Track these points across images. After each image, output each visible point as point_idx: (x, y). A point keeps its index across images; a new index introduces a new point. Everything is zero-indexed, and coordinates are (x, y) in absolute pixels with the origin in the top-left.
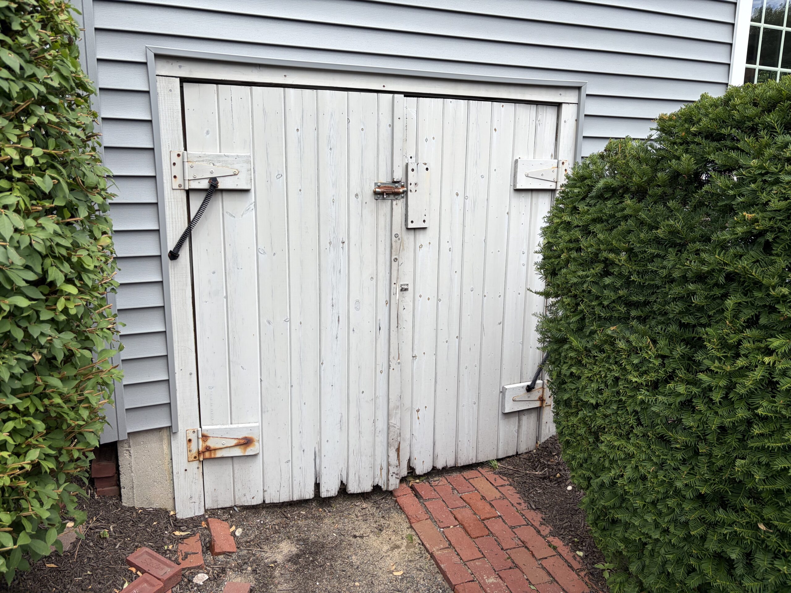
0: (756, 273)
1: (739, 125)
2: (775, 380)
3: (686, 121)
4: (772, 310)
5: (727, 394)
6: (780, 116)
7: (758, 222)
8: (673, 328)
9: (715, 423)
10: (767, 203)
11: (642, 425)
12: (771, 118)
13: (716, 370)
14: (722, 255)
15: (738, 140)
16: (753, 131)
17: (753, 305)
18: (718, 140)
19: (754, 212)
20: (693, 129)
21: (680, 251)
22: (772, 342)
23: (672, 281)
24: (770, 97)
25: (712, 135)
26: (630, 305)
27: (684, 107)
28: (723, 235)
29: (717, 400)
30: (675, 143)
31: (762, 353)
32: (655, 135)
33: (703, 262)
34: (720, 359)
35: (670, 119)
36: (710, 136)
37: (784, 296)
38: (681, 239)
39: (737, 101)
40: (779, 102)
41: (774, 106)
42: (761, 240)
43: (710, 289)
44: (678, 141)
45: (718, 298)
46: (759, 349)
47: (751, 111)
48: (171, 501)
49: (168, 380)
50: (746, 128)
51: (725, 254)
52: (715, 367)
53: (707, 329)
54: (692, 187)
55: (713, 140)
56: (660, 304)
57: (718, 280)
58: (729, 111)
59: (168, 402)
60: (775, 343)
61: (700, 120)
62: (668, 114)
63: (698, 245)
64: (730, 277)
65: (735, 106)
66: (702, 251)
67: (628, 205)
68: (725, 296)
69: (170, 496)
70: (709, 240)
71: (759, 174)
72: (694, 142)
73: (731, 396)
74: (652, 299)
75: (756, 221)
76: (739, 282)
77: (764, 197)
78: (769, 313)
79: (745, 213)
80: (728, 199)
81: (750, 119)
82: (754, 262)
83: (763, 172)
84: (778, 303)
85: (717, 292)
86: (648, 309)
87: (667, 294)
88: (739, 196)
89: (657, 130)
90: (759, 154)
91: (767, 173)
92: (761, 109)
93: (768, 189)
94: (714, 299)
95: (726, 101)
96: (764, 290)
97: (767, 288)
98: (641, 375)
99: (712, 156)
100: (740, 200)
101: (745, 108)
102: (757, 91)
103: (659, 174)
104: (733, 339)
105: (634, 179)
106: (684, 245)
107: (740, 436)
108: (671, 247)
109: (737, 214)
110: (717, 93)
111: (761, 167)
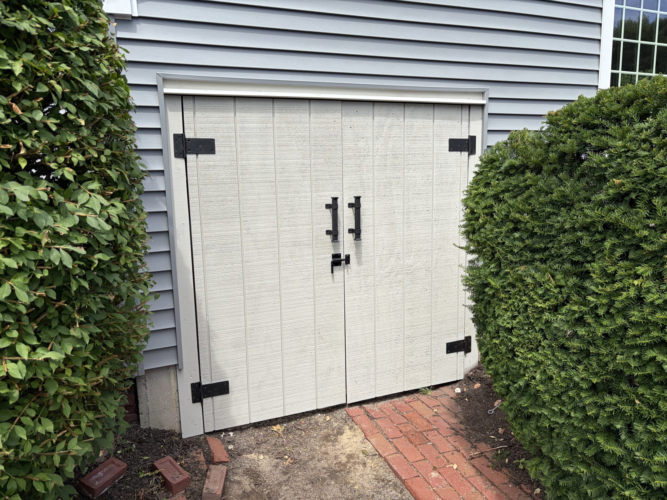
0: (624, 221)
1: (608, 117)
2: (642, 296)
3: (568, 115)
4: (638, 247)
5: (609, 310)
6: (636, 109)
7: (624, 185)
8: (567, 266)
9: (600, 331)
10: (629, 172)
11: (547, 339)
12: (630, 111)
13: (600, 292)
14: (599, 210)
15: (607, 128)
16: (618, 121)
17: (623, 245)
18: (593, 129)
19: (621, 179)
20: (574, 121)
21: (569, 209)
22: (639, 270)
23: (564, 232)
24: (629, 96)
25: (588, 125)
26: (534, 251)
27: (566, 106)
28: (600, 197)
29: (602, 314)
30: (561, 132)
31: (632, 278)
32: (546, 127)
33: (586, 216)
34: (602, 285)
35: (556, 115)
36: (587, 126)
37: (645, 237)
38: (569, 200)
39: (605, 100)
40: (635, 100)
41: (632, 103)
42: (627, 198)
43: (593, 235)
44: (563, 130)
45: (599, 241)
46: (629, 275)
47: (616, 107)
48: (178, 424)
49: (175, 328)
50: (613, 119)
51: (602, 210)
52: (599, 290)
53: (592, 264)
54: (576, 164)
55: (589, 129)
56: (556, 248)
57: (598, 229)
58: (600, 107)
59: (175, 345)
60: (640, 270)
61: (578, 115)
62: (555, 111)
63: (583, 204)
64: (607, 226)
65: (604, 103)
66: (586, 208)
67: (529, 178)
68: (604, 240)
69: (177, 420)
70: (590, 200)
71: (623, 152)
72: (574, 131)
73: (611, 311)
74: (550, 245)
75: (623, 184)
76: (613, 229)
77: (628, 167)
78: (636, 250)
79: (614, 180)
80: (602, 171)
81: (615, 112)
82: (623, 214)
83: (626, 150)
84: (642, 242)
85: (598, 237)
86: (547, 253)
87: (561, 241)
88: (610, 168)
89: (547, 123)
90: (622, 138)
91: (628, 151)
92: (622, 105)
93: (630, 162)
94: (596, 242)
95: (597, 101)
96: (631, 234)
97: (633, 232)
98: (545, 301)
99: (589, 140)
100: (611, 170)
101: (611, 105)
102: (619, 92)
103: (551, 155)
104: (611, 269)
105: (532, 159)
106: (572, 205)
107: (619, 339)
108: (563, 207)
109: (609, 181)
110: (591, 94)
111: (624, 147)
